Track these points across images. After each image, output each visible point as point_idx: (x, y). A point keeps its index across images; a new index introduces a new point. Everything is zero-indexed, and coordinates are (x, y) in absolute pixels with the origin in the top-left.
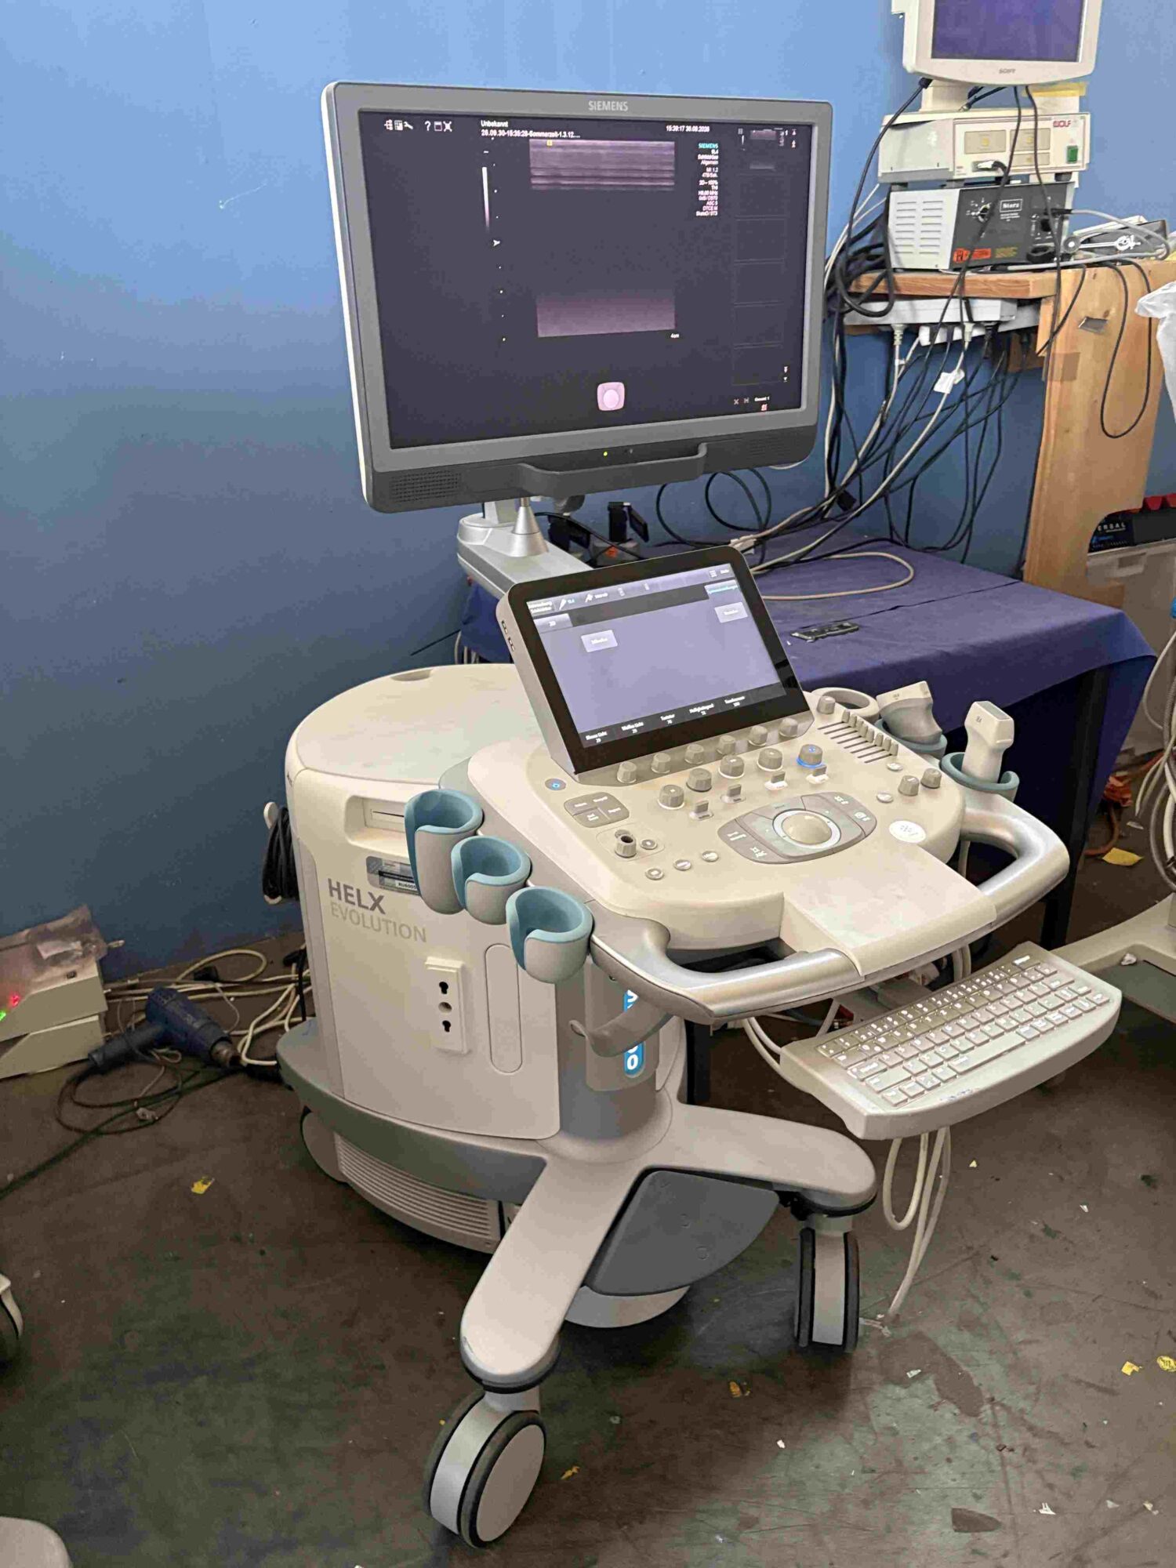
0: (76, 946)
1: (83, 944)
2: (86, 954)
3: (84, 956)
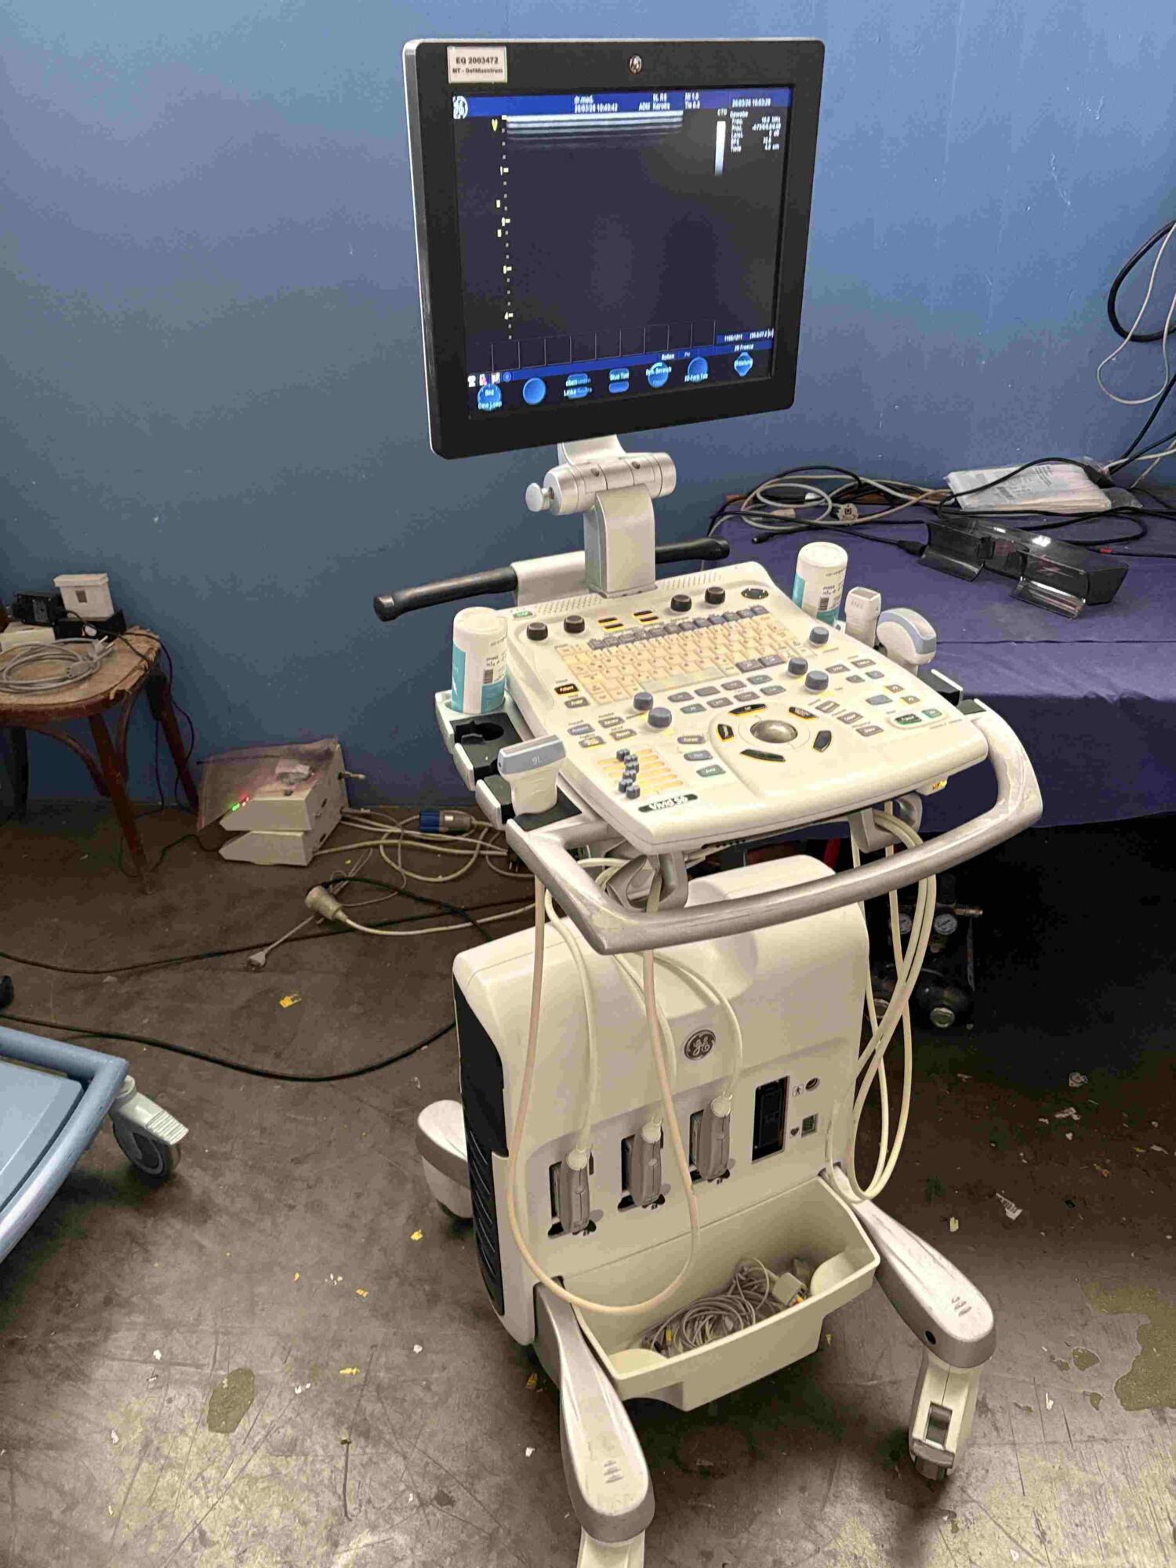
0: (304, 769)
1: (311, 770)
2: (309, 778)
3: (305, 781)
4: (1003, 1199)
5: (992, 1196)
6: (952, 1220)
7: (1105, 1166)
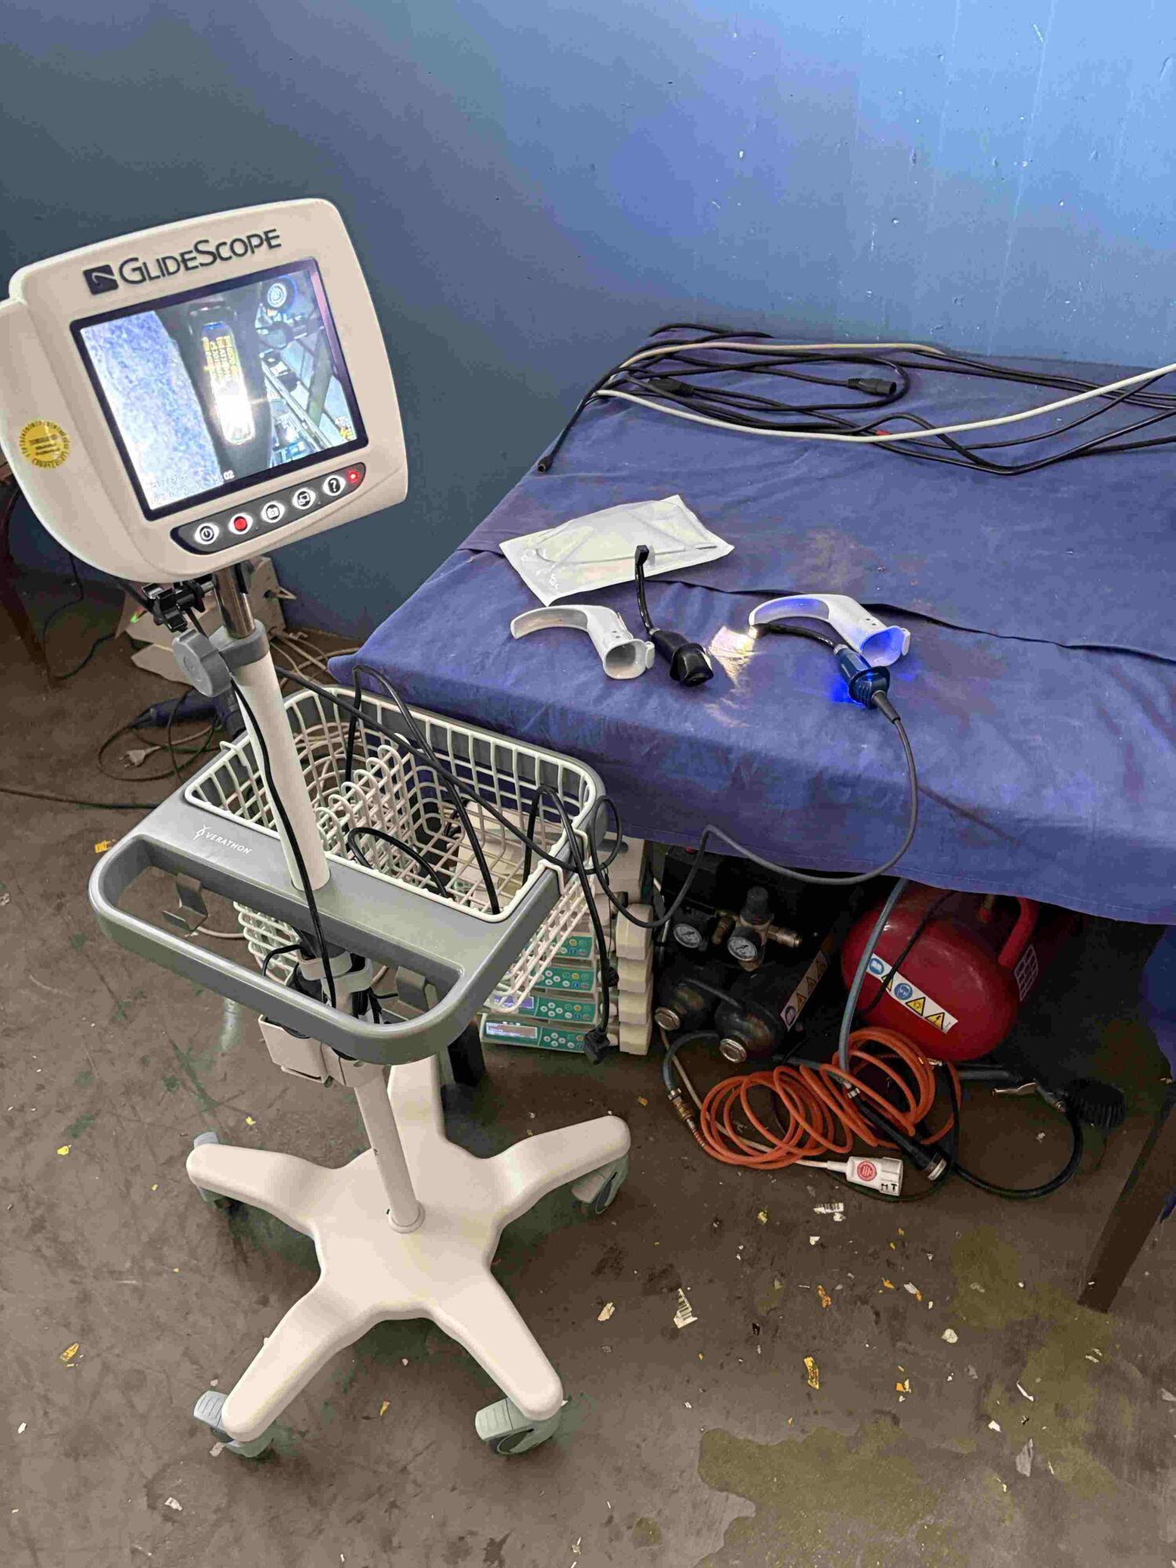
4: (683, 1298)
5: (673, 1289)
6: (609, 1305)
7: (831, 1292)
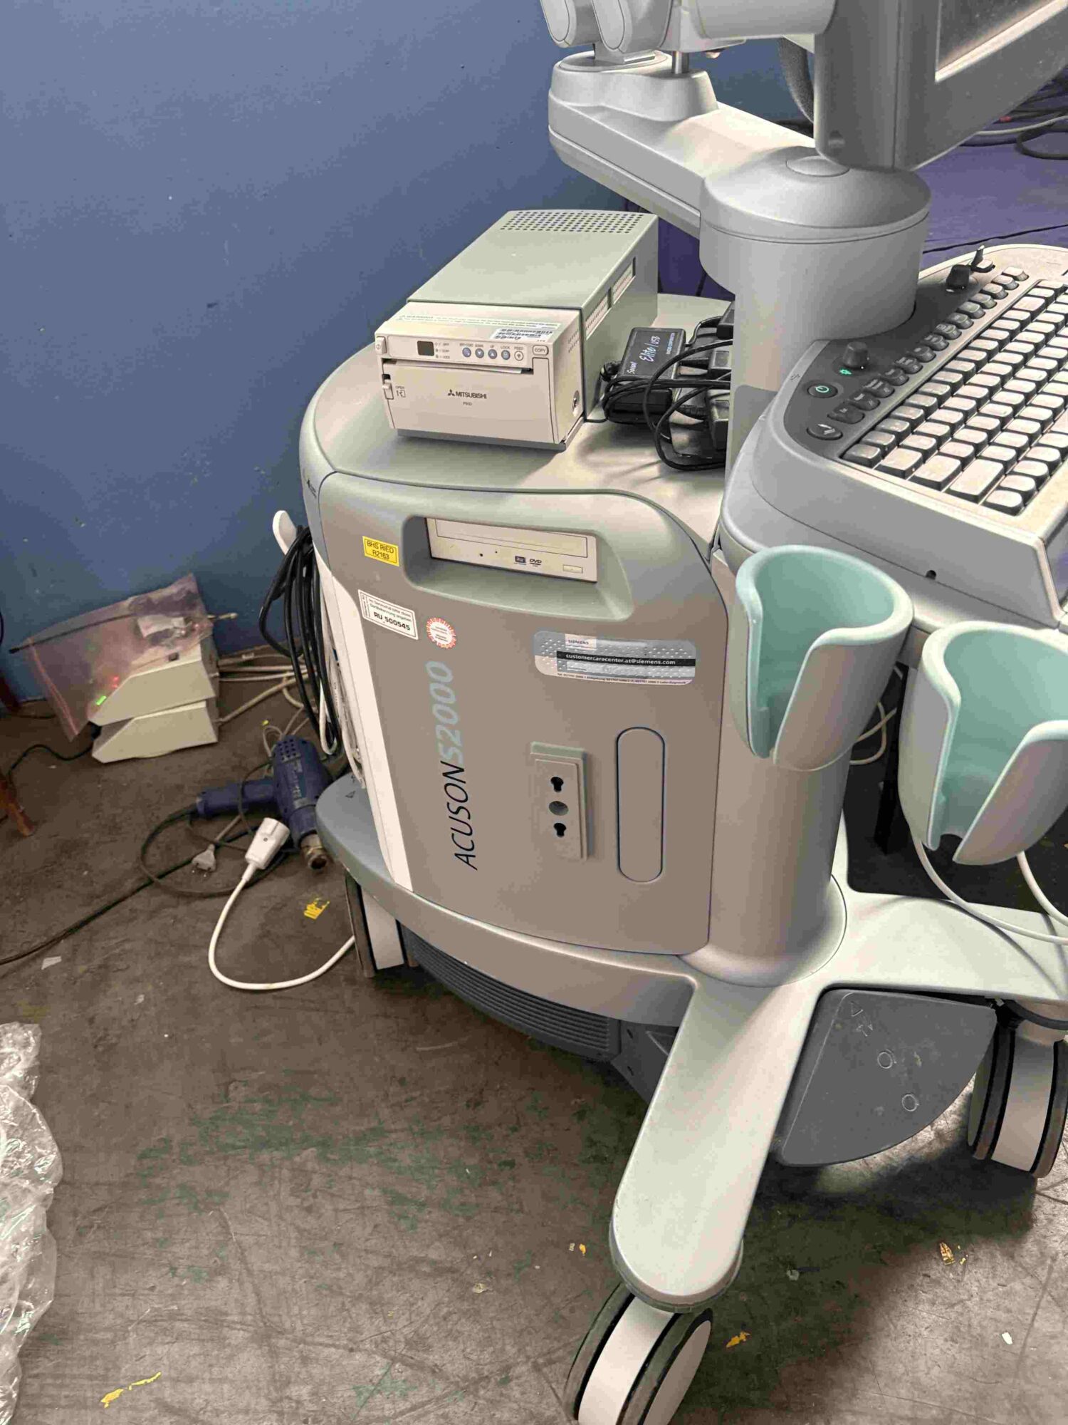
0: (177, 622)
1: (187, 621)
2: (190, 632)
3: (186, 636)
